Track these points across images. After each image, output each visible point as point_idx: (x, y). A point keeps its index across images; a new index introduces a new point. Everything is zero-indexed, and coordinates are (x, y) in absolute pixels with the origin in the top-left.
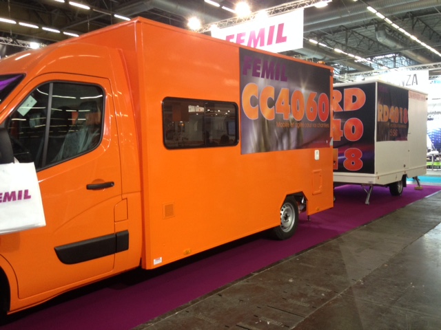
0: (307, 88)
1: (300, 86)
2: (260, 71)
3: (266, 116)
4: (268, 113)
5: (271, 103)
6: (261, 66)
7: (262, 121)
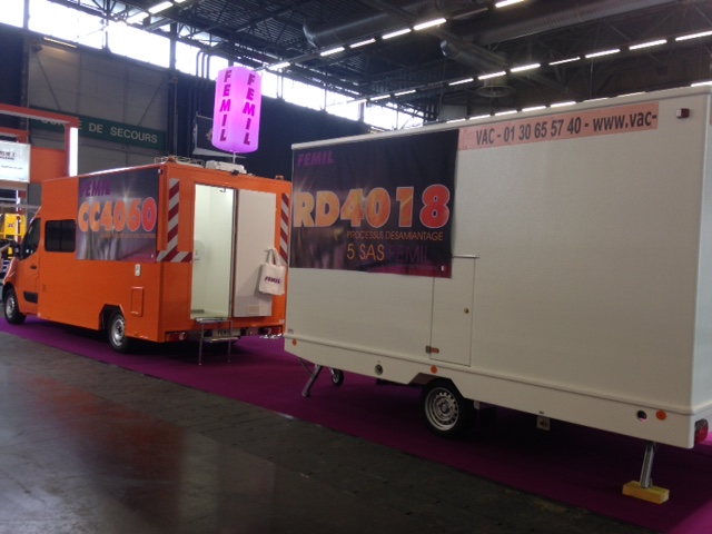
0: (130, 196)
1: (122, 196)
2: (91, 191)
3: (93, 228)
4: (94, 226)
5: (97, 217)
6: (91, 186)
7: (90, 232)
